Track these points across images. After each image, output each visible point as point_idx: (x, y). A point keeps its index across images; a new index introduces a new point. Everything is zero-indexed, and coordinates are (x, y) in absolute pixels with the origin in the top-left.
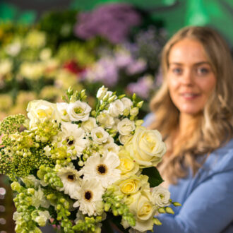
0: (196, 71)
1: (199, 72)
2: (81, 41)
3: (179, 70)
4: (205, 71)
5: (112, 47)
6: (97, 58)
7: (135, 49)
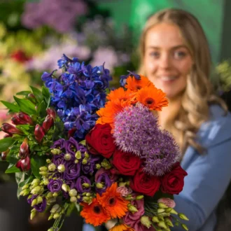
0: (173, 54)
1: (176, 55)
2: (29, 31)
3: (156, 54)
4: (182, 54)
5: (59, 37)
6: (44, 47)
7: (83, 38)
